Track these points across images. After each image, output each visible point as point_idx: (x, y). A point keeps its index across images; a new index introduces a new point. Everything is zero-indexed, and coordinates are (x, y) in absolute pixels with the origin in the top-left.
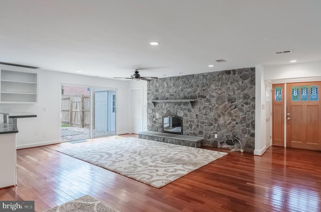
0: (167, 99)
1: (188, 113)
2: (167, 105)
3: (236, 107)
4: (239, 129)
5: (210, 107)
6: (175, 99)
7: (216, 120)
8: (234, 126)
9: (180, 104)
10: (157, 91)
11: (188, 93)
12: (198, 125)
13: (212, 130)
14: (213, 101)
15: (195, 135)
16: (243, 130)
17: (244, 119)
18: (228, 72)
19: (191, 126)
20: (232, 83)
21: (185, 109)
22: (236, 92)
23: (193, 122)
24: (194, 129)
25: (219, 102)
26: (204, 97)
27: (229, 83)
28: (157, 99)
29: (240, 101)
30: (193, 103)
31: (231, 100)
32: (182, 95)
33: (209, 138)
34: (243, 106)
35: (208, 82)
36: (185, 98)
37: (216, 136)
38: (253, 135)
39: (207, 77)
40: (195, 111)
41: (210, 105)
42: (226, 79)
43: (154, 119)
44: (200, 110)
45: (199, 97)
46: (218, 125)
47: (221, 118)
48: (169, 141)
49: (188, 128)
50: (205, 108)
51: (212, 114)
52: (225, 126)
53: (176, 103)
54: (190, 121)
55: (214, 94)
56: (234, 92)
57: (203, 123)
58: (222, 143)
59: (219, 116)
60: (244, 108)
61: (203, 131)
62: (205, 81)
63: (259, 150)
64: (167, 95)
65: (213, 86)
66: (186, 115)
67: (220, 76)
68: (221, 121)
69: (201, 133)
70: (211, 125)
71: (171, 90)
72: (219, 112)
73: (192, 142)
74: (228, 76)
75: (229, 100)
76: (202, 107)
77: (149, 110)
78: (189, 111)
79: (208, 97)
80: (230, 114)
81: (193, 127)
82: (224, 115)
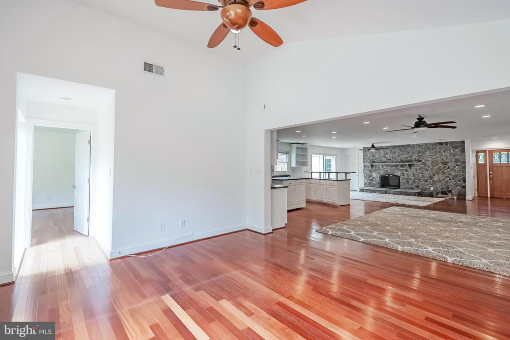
0: (384, 162)
1: (405, 173)
2: (384, 167)
3: (449, 168)
4: (451, 183)
5: (426, 168)
6: (392, 162)
7: (431, 177)
8: (448, 181)
9: (397, 166)
10: (374, 156)
11: (405, 158)
12: (415, 182)
13: (428, 185)
14: (428, 164)
15: (412, 188)
16: (455, 184)
17: (456, 176)
18: (441, 144)
19: (408, 182)
20: (444, 151)
21: (401, 170)
22: (449, 158)
23: (410, 179)
24: (412, 184)
25: (434, 164)
26: (420, 161)
27: (442, 151)
28: (373, 162)
29: (452, 163)
30: (410, 166)
31: (444, 163)
32: (399, 159)
33: (425, 190)
34: (454, 167)
35: (423, 150)
36: (402, 161)
37: (432, 189)
38: (465, 187)
39: (423, 147)
40: (412, 171)
41: (425, 166)
42: (439, 148)
43: (371, 178)
44: (417, 170)
45: (415, 161)
46: (434, 181)
47: (436, 176)
48: (391, 193)
49: (405, 184)
50: (420, 169)
51: (427, 173)
52: (439, 181)
53: (392, 166)
54: (407, 179)
55: (429, 159)
56: (447, 158)
57: (420, 180)
58: (437, 194)
59: (434, 175)
60: (455, 169)
61: (420, 185)
62: (420, 149)
63: (469, 197)
64: (384, 159)
65: (428, 153)
66: (403, 174)
67: (434, 146)
68: (436, 178)
69: (417, 187)
70: (427, 181)
71: (387, 156)
72: (434, 172)
73: (413, 193)
74: (441, 146)
75: (442, 163)
76: (418, 168)
77: (365, 171)
78: (406, 171)
79: (423, 161)
80: (444, 173)
81: (410, 183)
82: (438, 173)
